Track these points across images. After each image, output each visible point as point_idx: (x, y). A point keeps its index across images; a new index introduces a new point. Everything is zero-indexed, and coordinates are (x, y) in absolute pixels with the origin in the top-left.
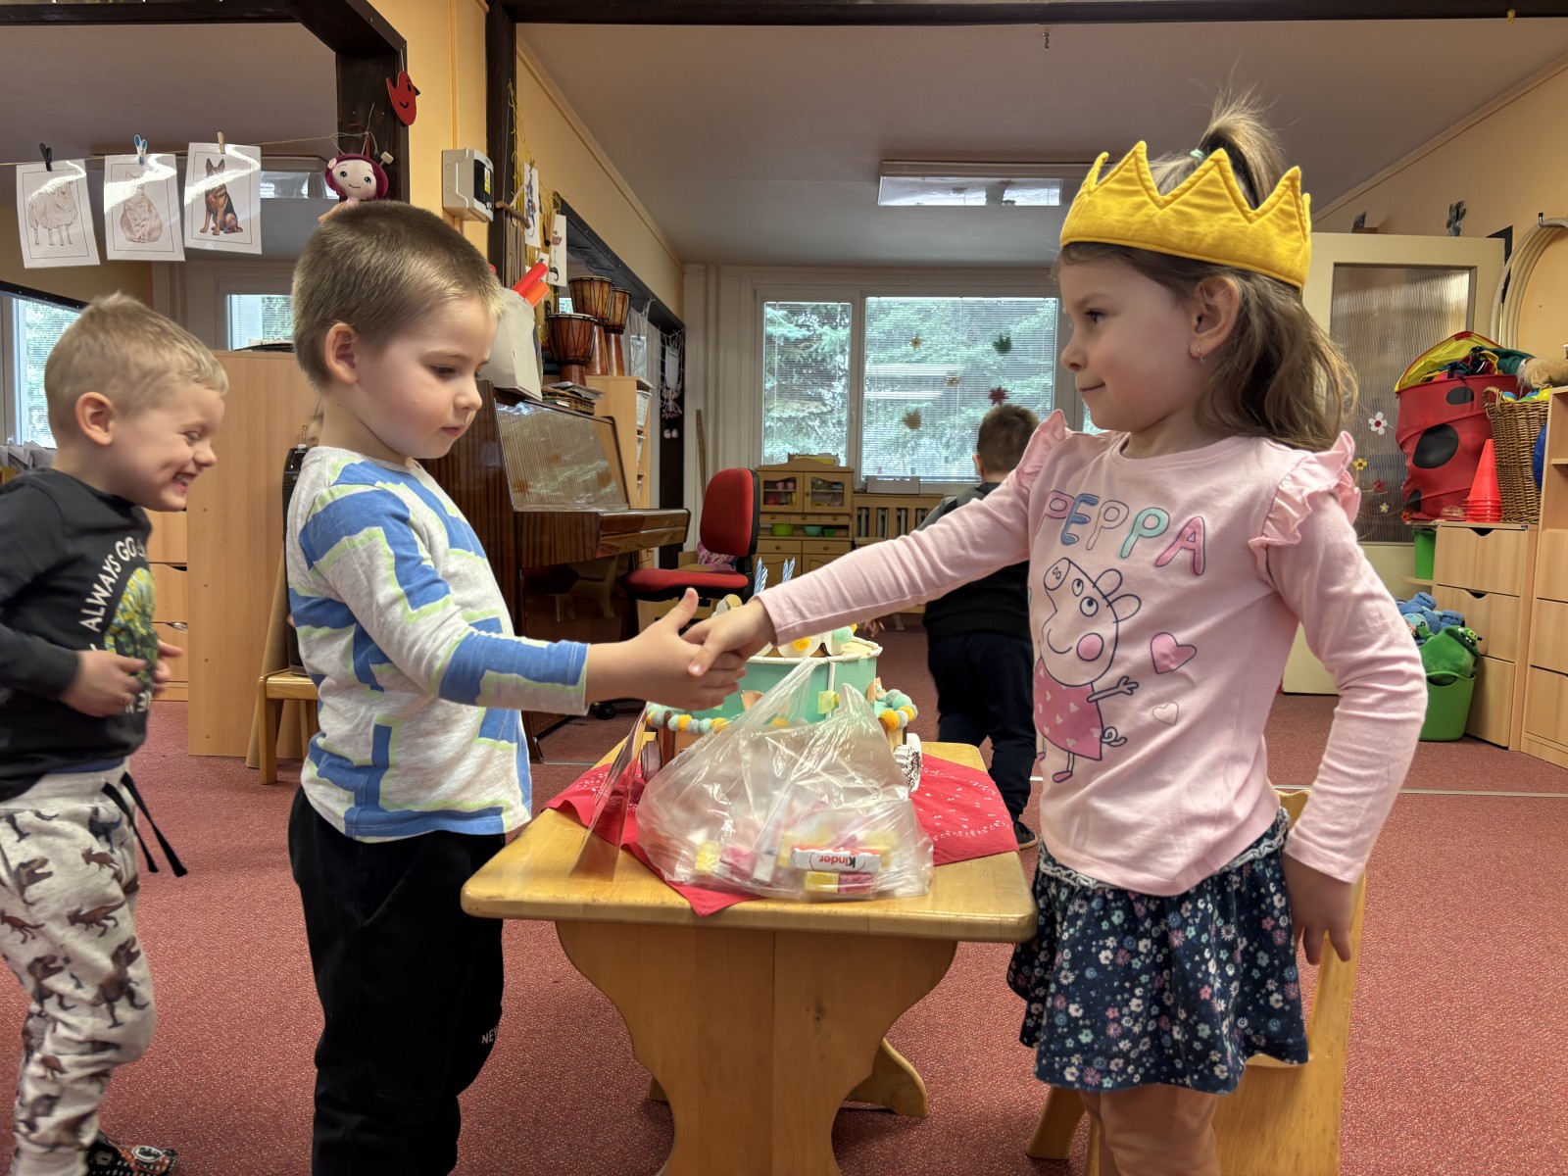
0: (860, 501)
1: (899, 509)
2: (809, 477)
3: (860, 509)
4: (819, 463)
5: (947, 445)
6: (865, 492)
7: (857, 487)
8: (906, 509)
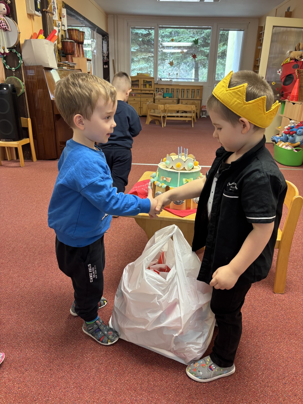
0: (156, 86)
1: (167, 89)
2: (142, 80)
3: (156, 88)
4: (145, 76)
5: (189, 66)
6: (157, 84)
7: (155, 83)
8: (169, 89)
